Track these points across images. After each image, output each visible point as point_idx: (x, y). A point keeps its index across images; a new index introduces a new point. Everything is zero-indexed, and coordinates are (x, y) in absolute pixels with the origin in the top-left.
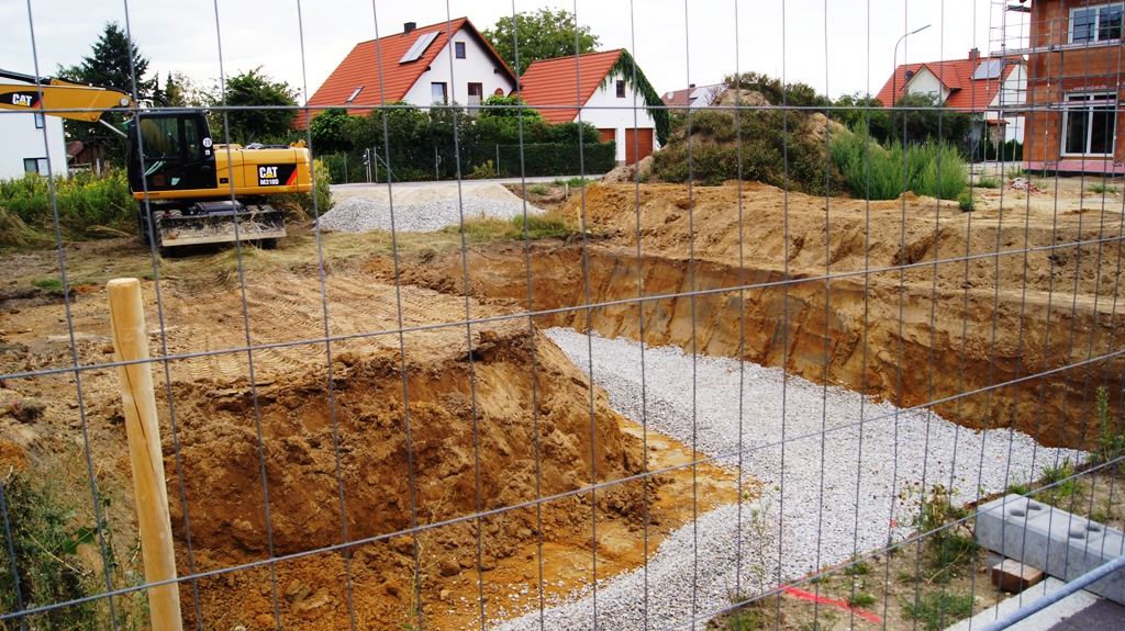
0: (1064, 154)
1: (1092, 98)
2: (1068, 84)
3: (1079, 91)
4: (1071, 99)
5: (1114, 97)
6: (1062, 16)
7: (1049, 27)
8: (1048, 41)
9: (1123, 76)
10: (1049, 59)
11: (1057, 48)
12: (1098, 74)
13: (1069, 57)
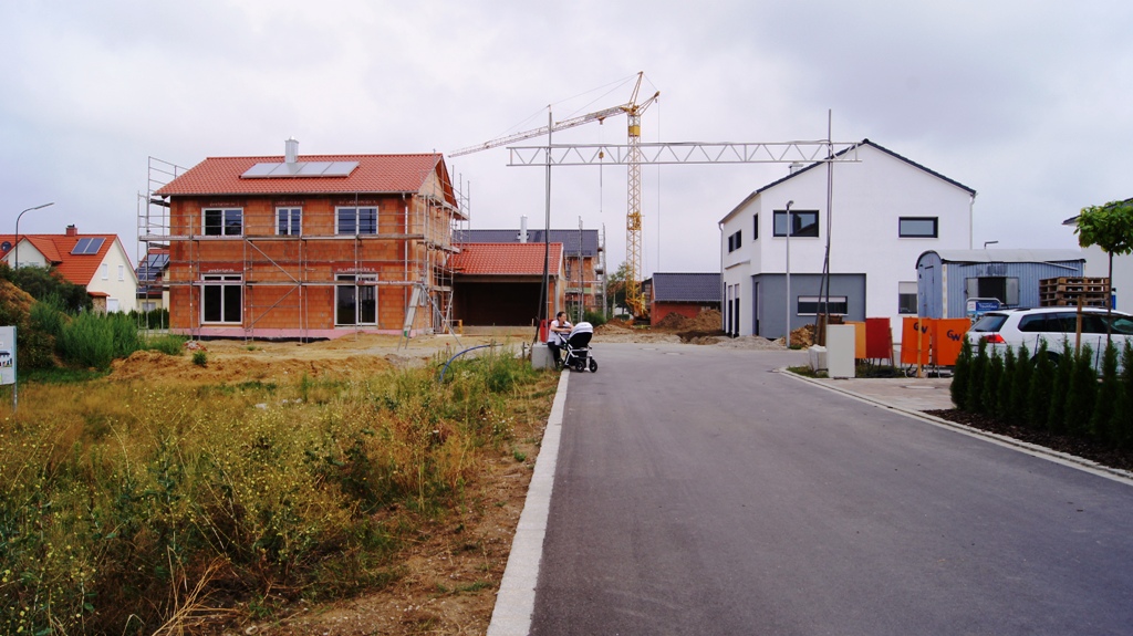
0: (203, 322)
1: (223, 277)
2: (204, 267)
3: (212, 272)
4: (206, 278)
5: (239, 278)
6: (196, 214)
7: (187, 220)
8: (187, 231)
9: (248, 263)
10: (188, 245)
11: (196, 237)
12: (227, 260)
13: (204, 246)
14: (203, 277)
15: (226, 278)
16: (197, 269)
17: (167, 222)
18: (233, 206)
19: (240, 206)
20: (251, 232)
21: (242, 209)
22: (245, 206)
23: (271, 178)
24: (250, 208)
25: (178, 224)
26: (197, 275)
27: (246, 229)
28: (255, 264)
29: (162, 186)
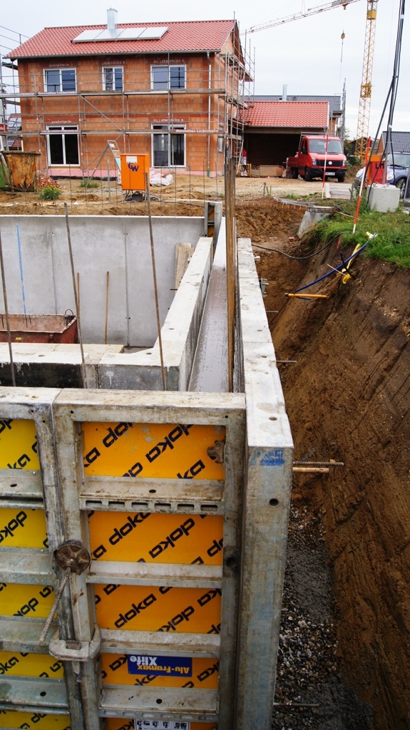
0: (50, 165)
1: (63, 129)
2: (48, 119)
3: (55, 123)
4: (50, 129)
5: (76, 128)
6: (39, 74)
7: (32, 80)
8: (33, 89)
9: (82, 116)
10: (34, 101)
11: (40, 94)
12: (65, 113)
13: (47, 102)
14: (47, 128)
15: (65, 129)
16: (42, 121)
17: (17, 81)
18: (67, 67)
19: (74, 66)
20: (83, 89)
21: (75, 69)
22: (77, 66)
23: (97, 42)
24: (82, 68)
25: (25, 84)
26: (43, 126)
27: (79, 86)
28: (87, 117)
29: (10, 51)
